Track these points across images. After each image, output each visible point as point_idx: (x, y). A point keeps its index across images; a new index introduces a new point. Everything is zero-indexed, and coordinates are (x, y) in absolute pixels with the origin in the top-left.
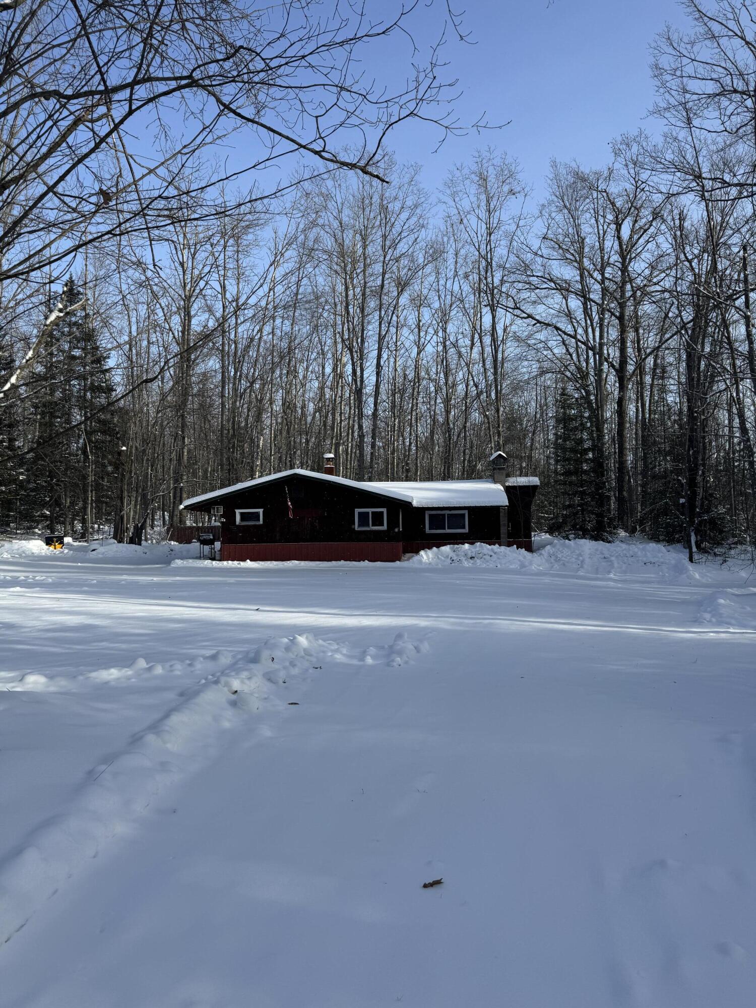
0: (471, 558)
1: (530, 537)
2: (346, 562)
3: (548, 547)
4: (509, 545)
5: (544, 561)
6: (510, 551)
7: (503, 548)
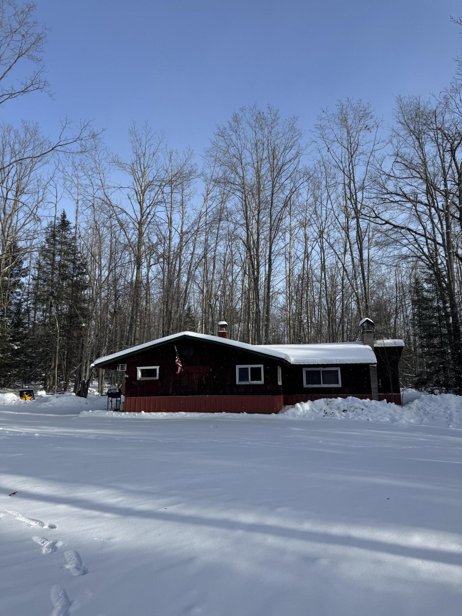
0: (344, 411)
1: (399, 392)
2: (227, 414)
3: (416, 401)
4: (380, 399)
5: (413, 413)
6: (380, 405)
7: (373, 401)
